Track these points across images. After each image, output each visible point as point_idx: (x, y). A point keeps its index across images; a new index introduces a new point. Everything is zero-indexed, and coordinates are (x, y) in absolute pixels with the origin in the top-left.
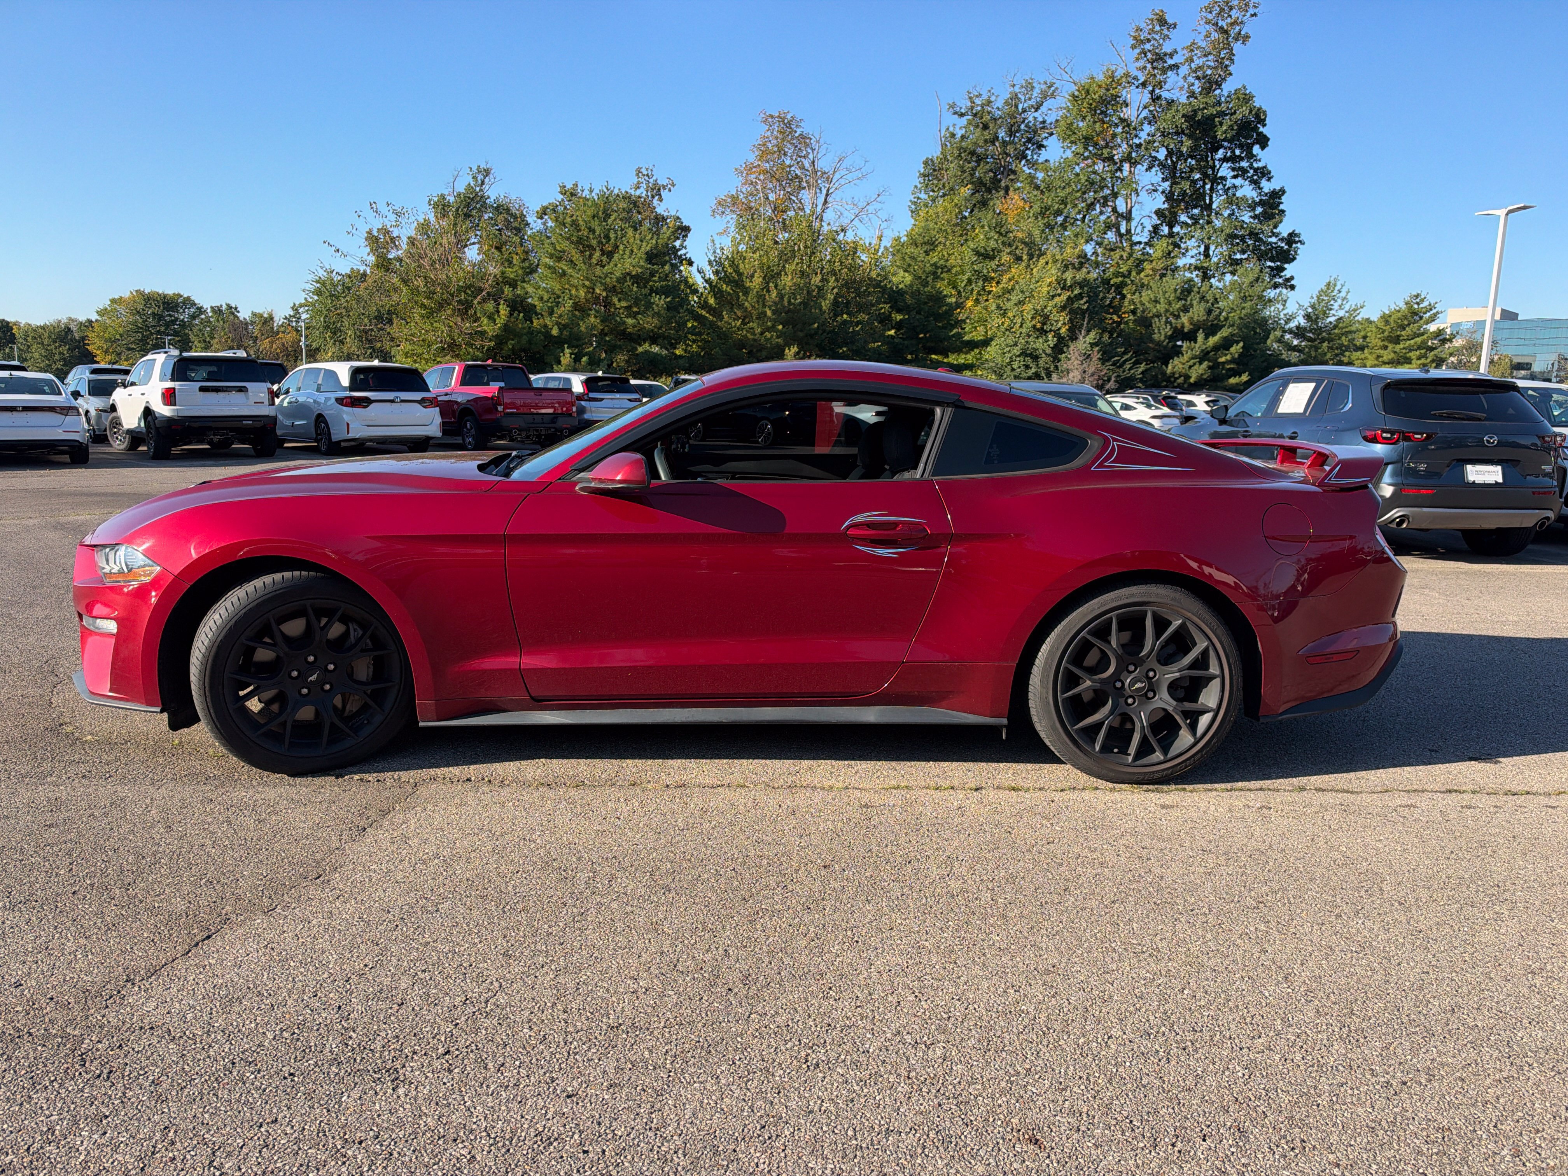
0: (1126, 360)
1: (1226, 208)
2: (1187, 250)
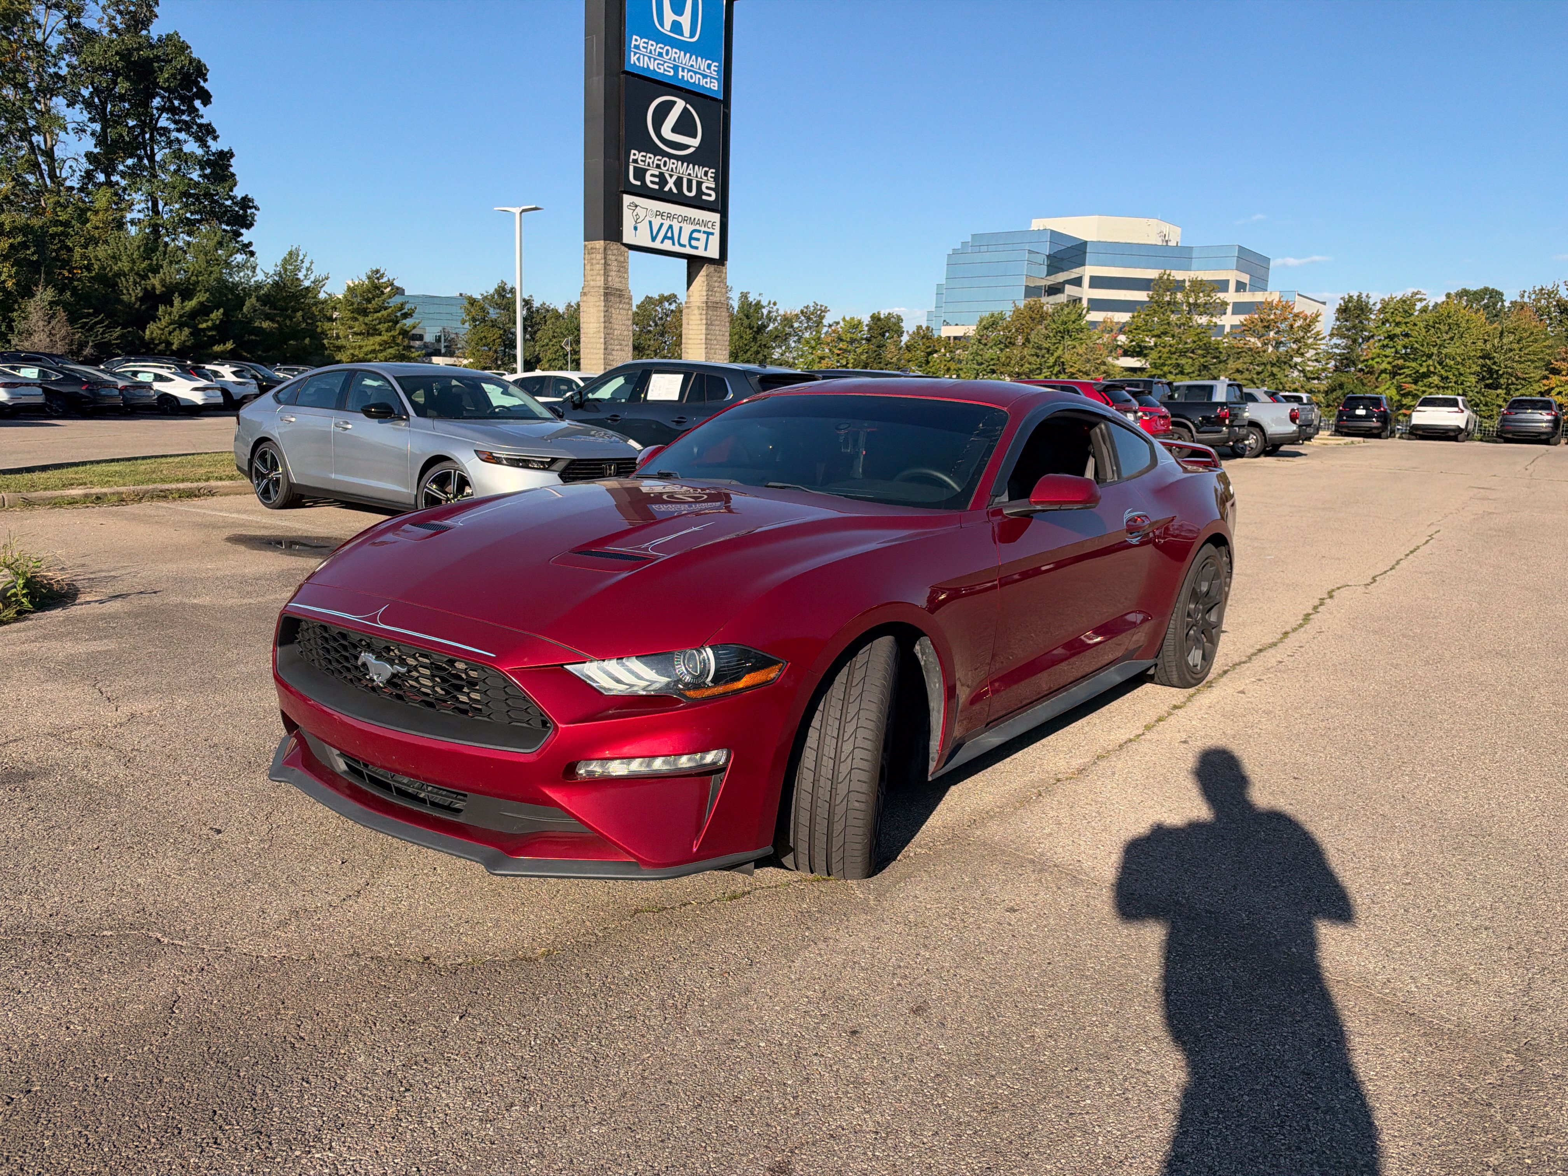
0: (96, 323)
1: (171, 162)
2: (132, 204)
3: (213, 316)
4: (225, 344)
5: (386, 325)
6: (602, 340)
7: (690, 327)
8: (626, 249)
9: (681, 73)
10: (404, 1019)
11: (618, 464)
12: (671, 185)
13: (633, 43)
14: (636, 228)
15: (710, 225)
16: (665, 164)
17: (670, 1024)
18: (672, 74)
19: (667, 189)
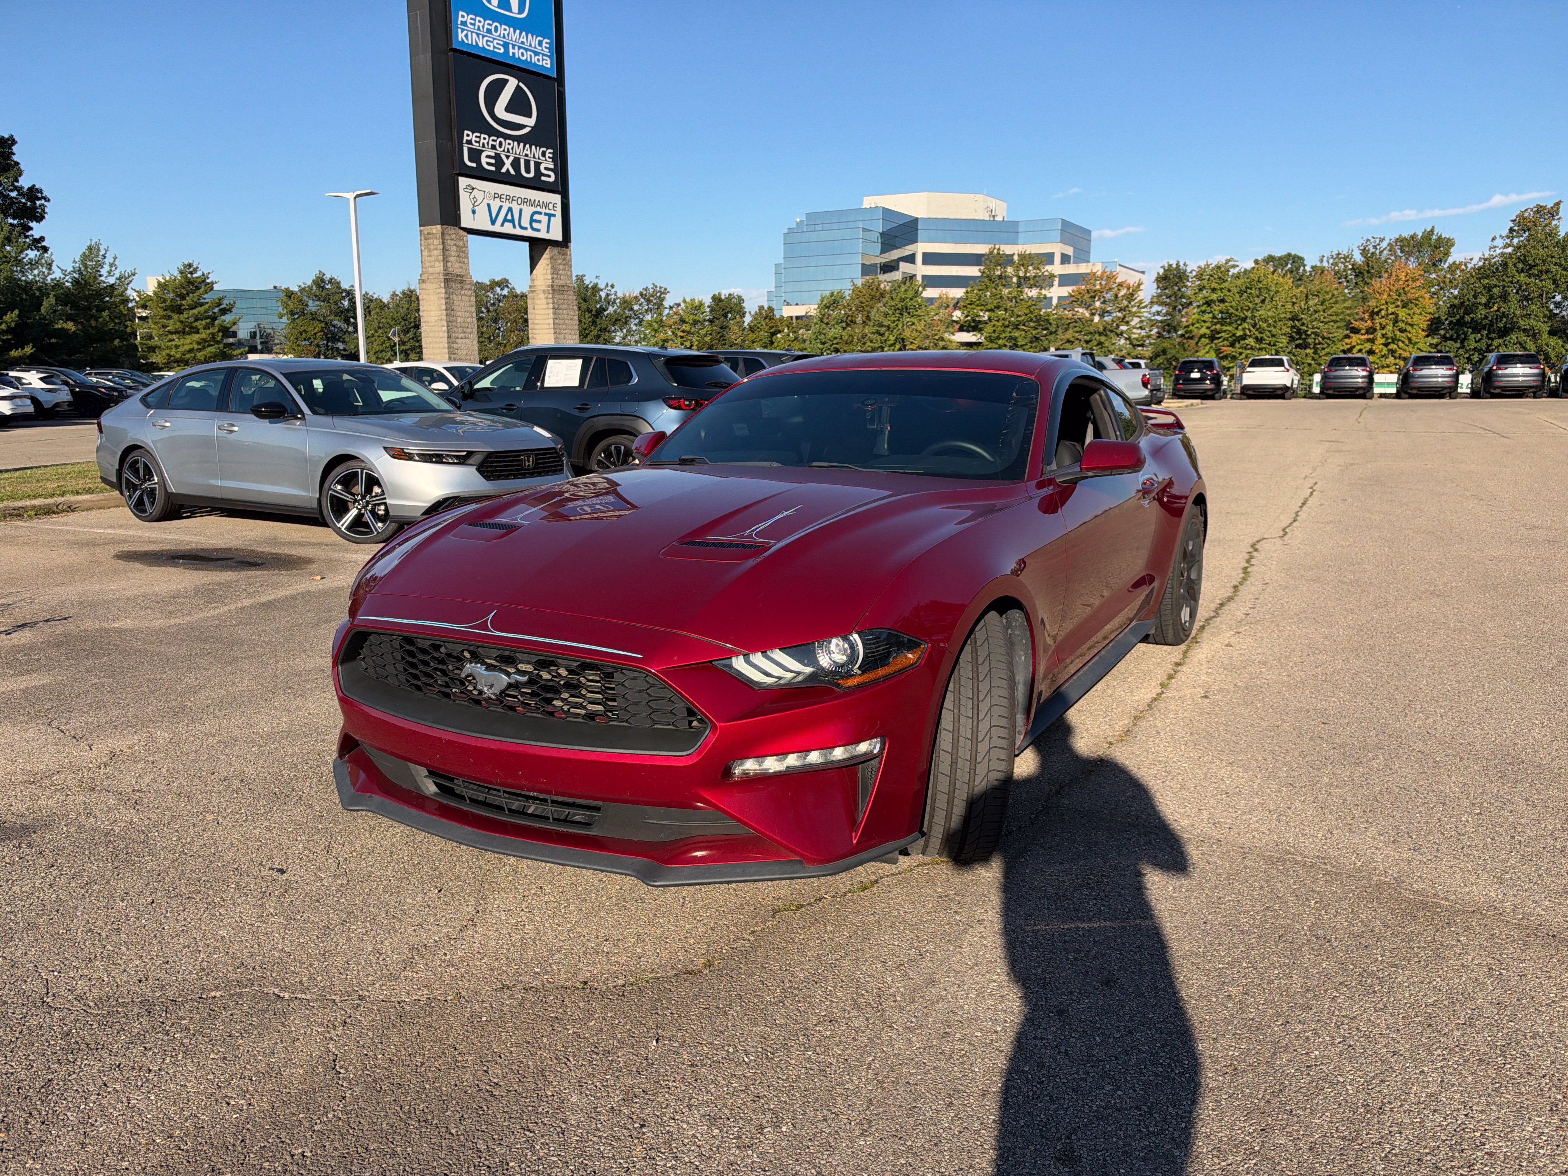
3: (7, 318)
4: (23, 349)
5: (204, 322)
6: (445, 328)
7: (536, 312)
8: (465, 234)
9: (511, 51)
10: (596, 1050)
11: (536, 455)
12: (508, 166)
13: (460, 19)
14: (474, 212)
15: (551, 206)
16: (501, 144)
17: (874, 1023)
18: (502, 51)
19: (504, 170)
